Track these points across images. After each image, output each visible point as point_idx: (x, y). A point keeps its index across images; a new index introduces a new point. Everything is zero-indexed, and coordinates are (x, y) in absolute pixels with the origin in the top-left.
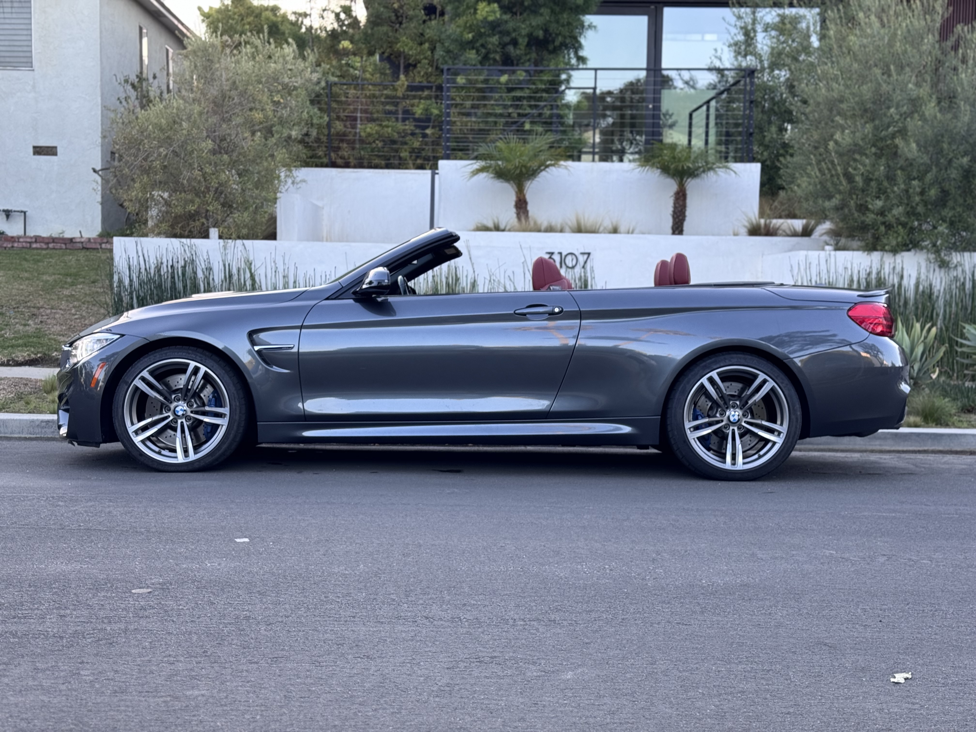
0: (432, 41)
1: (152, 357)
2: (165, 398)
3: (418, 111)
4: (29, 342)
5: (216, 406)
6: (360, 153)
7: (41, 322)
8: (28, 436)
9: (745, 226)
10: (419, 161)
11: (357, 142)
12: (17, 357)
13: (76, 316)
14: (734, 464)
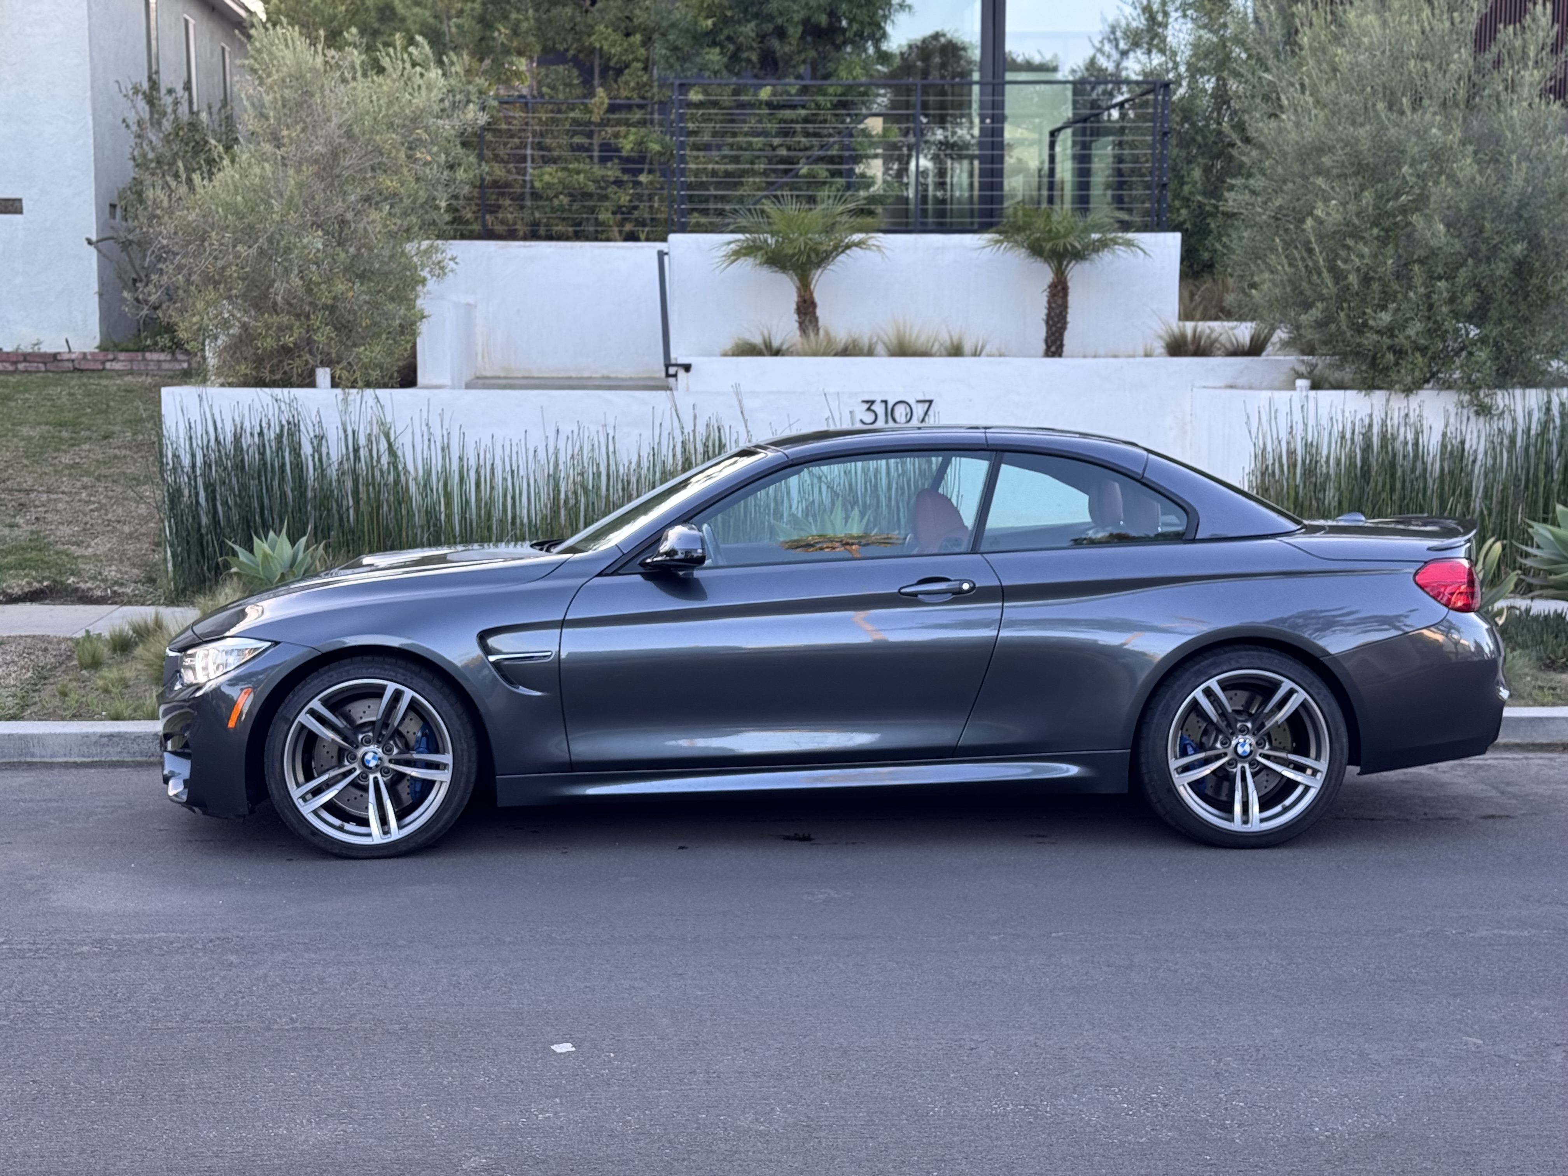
0: (645, 30)
1: (325, 678)
2: (345, 739)
3: (627, 145)
4: (26, 560)
5: (430, 752)
6: (533, 214)
7: (37, 519)
8: (79, 760)
9: (1160, 337)
10: (628, 227)
11: (528, 197)
12: (10, 587)
13: (92, 507)
14: (1246, 822)
